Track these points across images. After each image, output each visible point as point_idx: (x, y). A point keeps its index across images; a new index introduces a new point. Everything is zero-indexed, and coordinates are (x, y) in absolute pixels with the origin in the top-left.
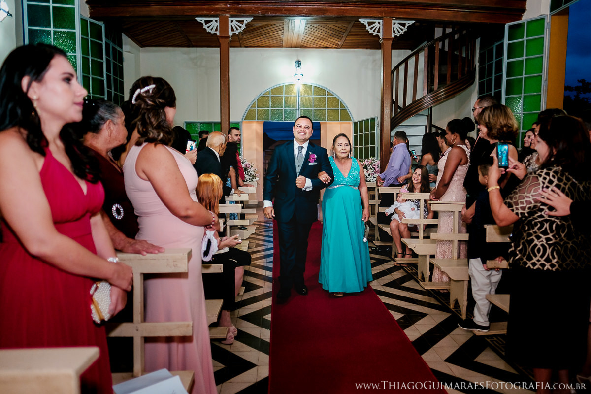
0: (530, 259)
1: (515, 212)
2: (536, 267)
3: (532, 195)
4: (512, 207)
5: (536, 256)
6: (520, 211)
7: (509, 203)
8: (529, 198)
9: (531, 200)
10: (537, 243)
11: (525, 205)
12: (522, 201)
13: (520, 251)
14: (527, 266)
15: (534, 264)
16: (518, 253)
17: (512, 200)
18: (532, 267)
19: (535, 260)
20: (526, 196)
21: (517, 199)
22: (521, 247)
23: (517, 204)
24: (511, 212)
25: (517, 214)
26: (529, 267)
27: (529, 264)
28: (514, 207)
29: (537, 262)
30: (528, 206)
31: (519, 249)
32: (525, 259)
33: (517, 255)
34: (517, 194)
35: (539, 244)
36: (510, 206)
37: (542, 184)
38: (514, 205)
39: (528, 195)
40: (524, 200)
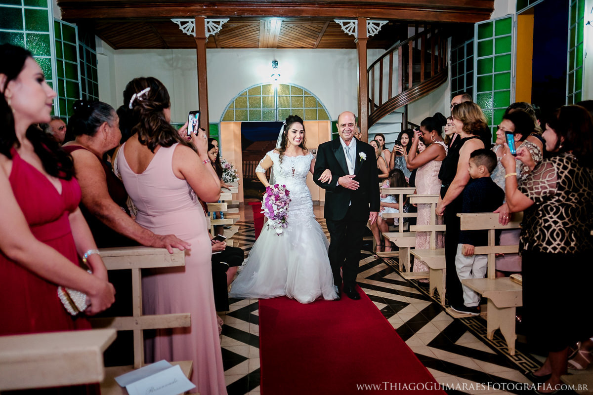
0: (549, 243)
1: (529, 197)
2: (557, 251)
3: (547, 181)
4: (527, 192)
5: (555, 240)
6: (535, 196)
7: (523, 188)
8: (545, 183)
9: (546, 185)
10: (555, 228)
11: (540, 190)
12: (537, 186)
13: (538, 237)
14: (548, 252)
15: (554, 248)
16: (536, 239)
17: (526, 186)
18: (553, 252)
19: (555, 244)
20: (541, 182)
21: (532, 185)
22: (538, 234)
23: (531, 189)
24: (526, 197)
25: (532, 198)
26: (550, 251)
27: (550, 249)
28: (529, 192)
29: (557, 247)
30: (543, 191)
31: (536, 235)
32: (544, 245)
33: (535, 241)
34: (532, 180)
35: (557, 229)
36: (524, 191)
37: (556, 170)
38: (528, 190)
39: (543, 181)
40: (539, 186)
